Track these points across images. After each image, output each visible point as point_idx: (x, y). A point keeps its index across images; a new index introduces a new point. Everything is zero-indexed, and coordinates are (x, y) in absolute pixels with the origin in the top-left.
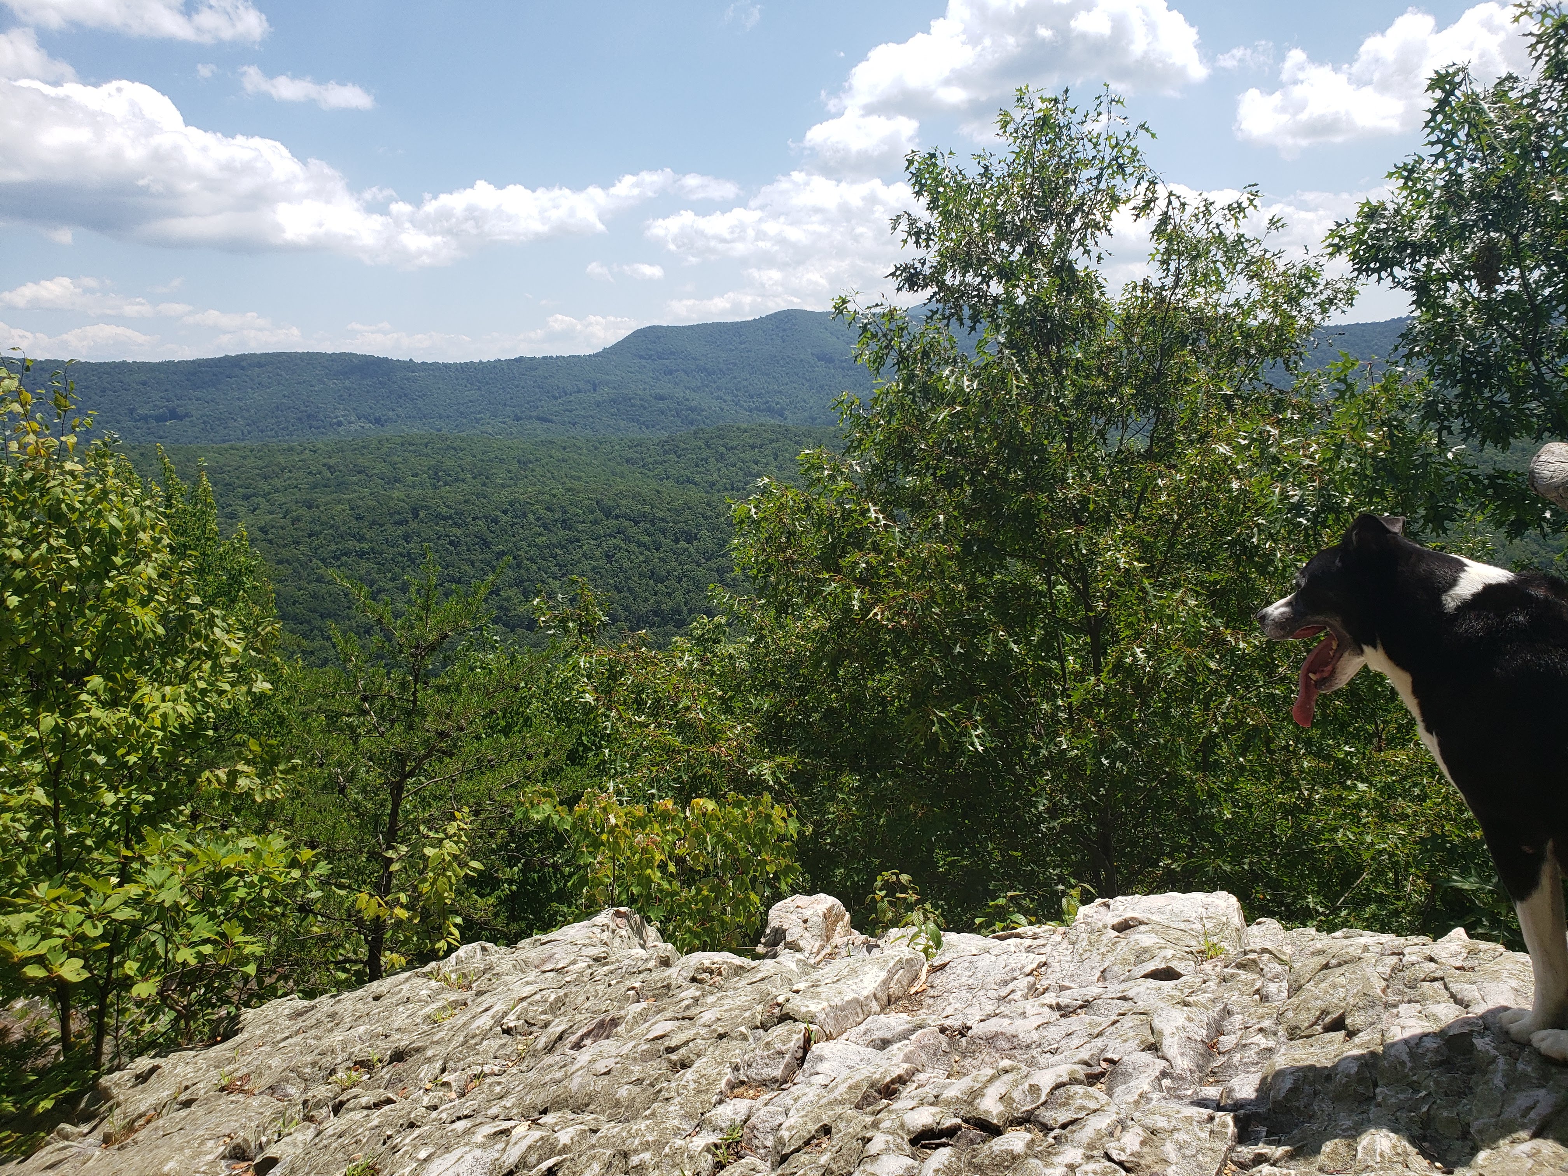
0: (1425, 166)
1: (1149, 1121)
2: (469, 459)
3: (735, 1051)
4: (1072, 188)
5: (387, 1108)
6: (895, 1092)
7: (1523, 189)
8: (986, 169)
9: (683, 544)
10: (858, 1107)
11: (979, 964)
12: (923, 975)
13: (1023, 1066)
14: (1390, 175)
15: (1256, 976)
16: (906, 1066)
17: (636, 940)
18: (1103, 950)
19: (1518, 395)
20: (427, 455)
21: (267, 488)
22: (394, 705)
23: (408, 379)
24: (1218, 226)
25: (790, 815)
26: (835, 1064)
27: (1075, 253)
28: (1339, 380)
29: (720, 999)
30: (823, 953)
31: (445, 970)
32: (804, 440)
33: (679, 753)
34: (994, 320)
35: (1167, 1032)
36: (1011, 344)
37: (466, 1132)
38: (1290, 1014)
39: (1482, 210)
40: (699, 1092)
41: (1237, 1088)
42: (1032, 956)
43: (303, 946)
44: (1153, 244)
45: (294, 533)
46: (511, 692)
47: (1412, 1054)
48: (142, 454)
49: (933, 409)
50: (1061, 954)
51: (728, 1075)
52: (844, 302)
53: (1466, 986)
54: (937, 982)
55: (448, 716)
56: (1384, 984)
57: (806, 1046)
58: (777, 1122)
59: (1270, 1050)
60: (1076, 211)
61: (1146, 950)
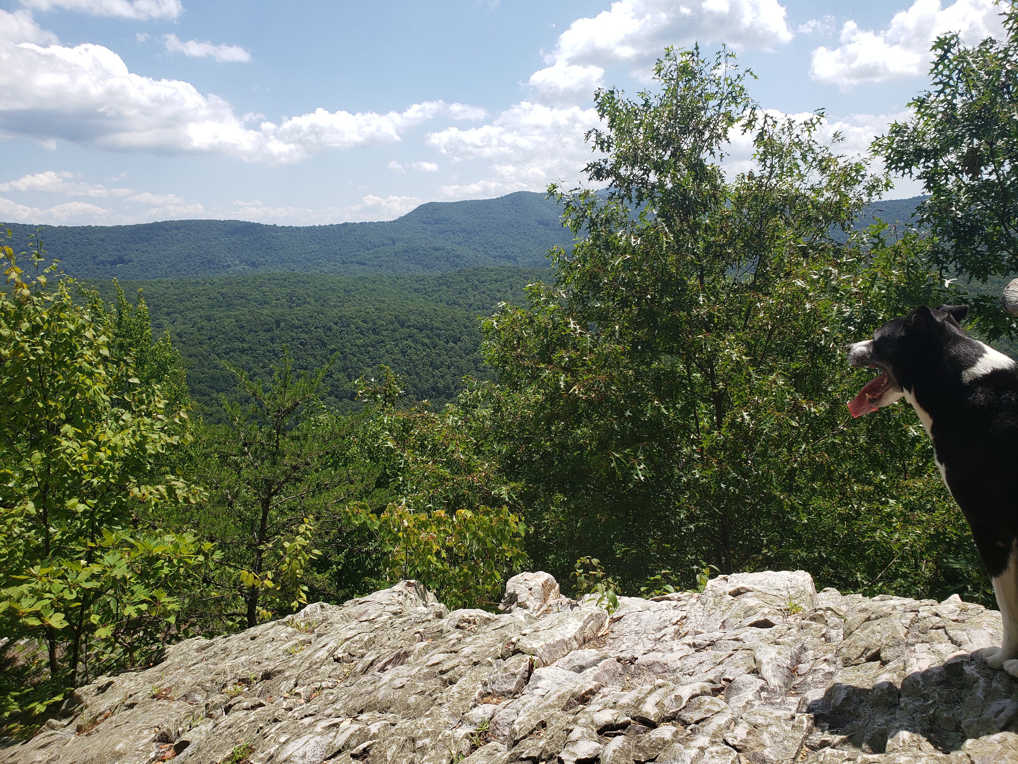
0: (932, 98)
1: (752, 719)
2: (312, 289)
3: (484, 673)
4: (703, 112)
5: (259, 709)
6: (588, 700)
7: (995, 113)
8: (647, 101)
9: (451, 344)
10: (564, 709)
11: (642, 617)
12: (607, 624)
13: (671, 683)
14: (909, 105)
15: (823, 626)
16: (595, 683)
17: (421, 601)
18: (723, 608)
19: (992, 247)
20: (285, 287)
21: (182, 308)
22: (264, 449)
23: (273, 237)
24: (797, 136)
25: (520, 520)
26: (549, 682)
27: (705, 155)
28: (875, 236)
29: (475, 639)
30: (542, 610)
31: (297, 620)
32: (530, 276)
33: (447, 480)
34: (652, 199)
35: (764, 661)
36: (662, 214)
37: (311, 725)
38: (844, 650)
39: (968, 126)
40: (461, 700)
41: (810, 698)
42: (677, 612)
43: (205, 604)
44: (756, 148)
45: (199, 337)
48: (101, 286)
49: (612, 257)
50: (696, 611)
51: (480, 688)
52: (554, 187)
53: (960, 632)
54: (615, 629)
55: (299, 456)
56: (906, 630)
57: (530, 670)
58: (511, 719)
59: (831, 673)
60: (705, 127)
61: (751, 608)
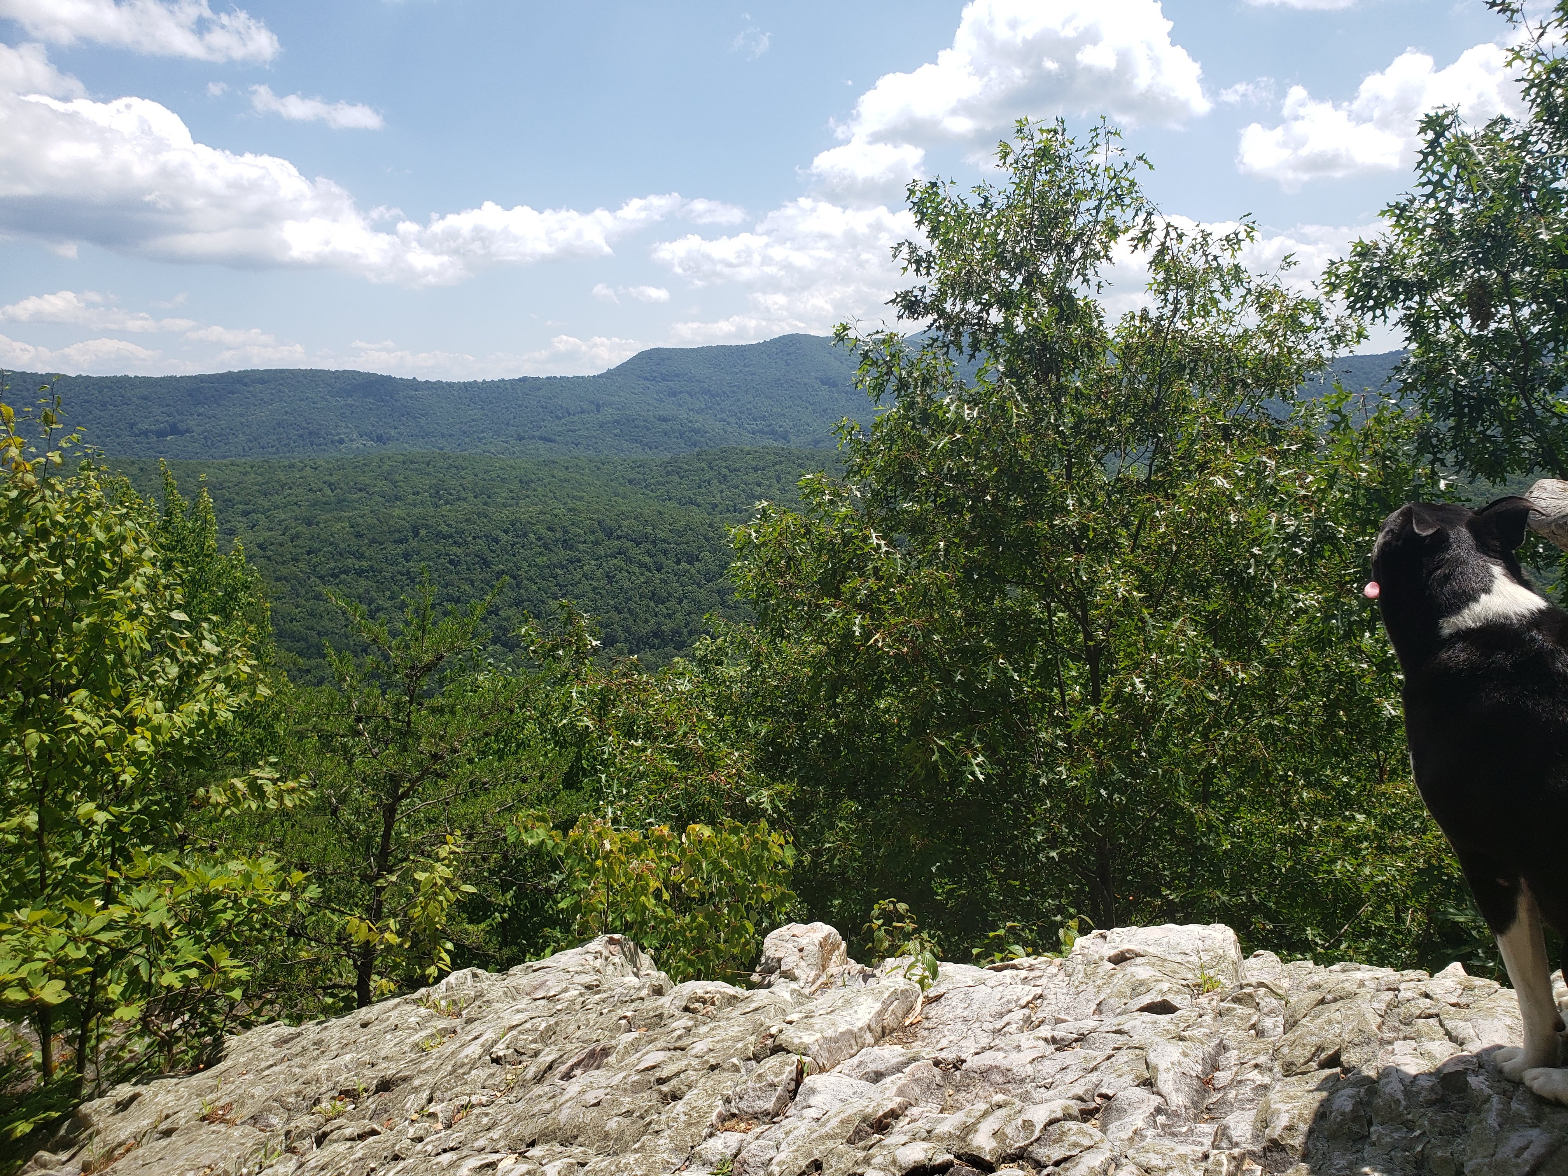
0: (1417, 204)
1: (1143, 1159)
2: (471, 478)
3: (727, 1083)
4: (1072, 218)
5: (371, 1139)
6: (887, 1126)
7: (1512, 228)
8: (986, 199)
9: (684, 565)
10: (850, 1142)
11: (974, 996)
12: (918, 1007)
13: (1016, 1101)
14: (1383, 213)
15: (1252, 1011)
16: (899, 1100)
17: (629, 968)
18: (1099, 982)
19: (1509, 430)
20: (428, 474)
21: (267, 505)
22: (388, 727)
23: (411, 398)
24: (1215, 258)
25: (787, 842)
26: (828, 1097)
27: (1075, 283)
28: (1334, 412)
29: (712, 1029)
30: (819, 983)
31: (435, 997)
32: (807, 463)
33: (676, 780)
34: (993, 349)
35: (1162, 1066)
36: (1011, 372)
37: (452, 1165)
38: (1285, 1050)
39: (1471, 247)
40: (689, 1125)
41: (1232, 1126)
42: (1028, 988)
43: (290, 970)
44: (1151, 274)
45: (293, 550)
46: (506, 714)
47: (1406, 1092)
48: (141, 469)
49: (933, 435)
50: (1057, 986)
51: (719, 1107)
52: (845, 329)
53: (1462, 1024)
54: (932, 1013)
55: (442, 738)
56: (1379, 1020)
57: (798, 1080)
58: (768, 1157)
59: (1265, 1087)
60: (1075, 240)
61: (1142, 983)
